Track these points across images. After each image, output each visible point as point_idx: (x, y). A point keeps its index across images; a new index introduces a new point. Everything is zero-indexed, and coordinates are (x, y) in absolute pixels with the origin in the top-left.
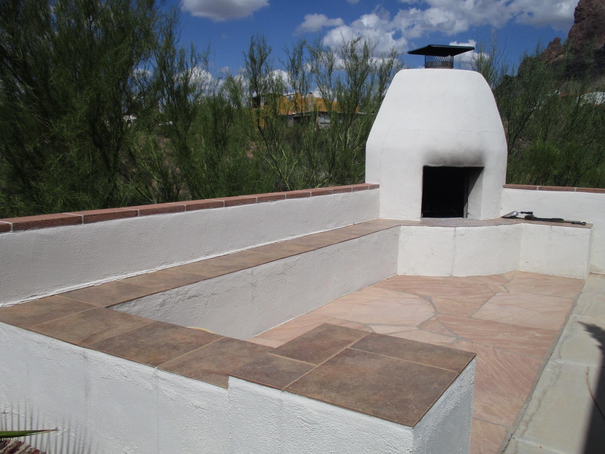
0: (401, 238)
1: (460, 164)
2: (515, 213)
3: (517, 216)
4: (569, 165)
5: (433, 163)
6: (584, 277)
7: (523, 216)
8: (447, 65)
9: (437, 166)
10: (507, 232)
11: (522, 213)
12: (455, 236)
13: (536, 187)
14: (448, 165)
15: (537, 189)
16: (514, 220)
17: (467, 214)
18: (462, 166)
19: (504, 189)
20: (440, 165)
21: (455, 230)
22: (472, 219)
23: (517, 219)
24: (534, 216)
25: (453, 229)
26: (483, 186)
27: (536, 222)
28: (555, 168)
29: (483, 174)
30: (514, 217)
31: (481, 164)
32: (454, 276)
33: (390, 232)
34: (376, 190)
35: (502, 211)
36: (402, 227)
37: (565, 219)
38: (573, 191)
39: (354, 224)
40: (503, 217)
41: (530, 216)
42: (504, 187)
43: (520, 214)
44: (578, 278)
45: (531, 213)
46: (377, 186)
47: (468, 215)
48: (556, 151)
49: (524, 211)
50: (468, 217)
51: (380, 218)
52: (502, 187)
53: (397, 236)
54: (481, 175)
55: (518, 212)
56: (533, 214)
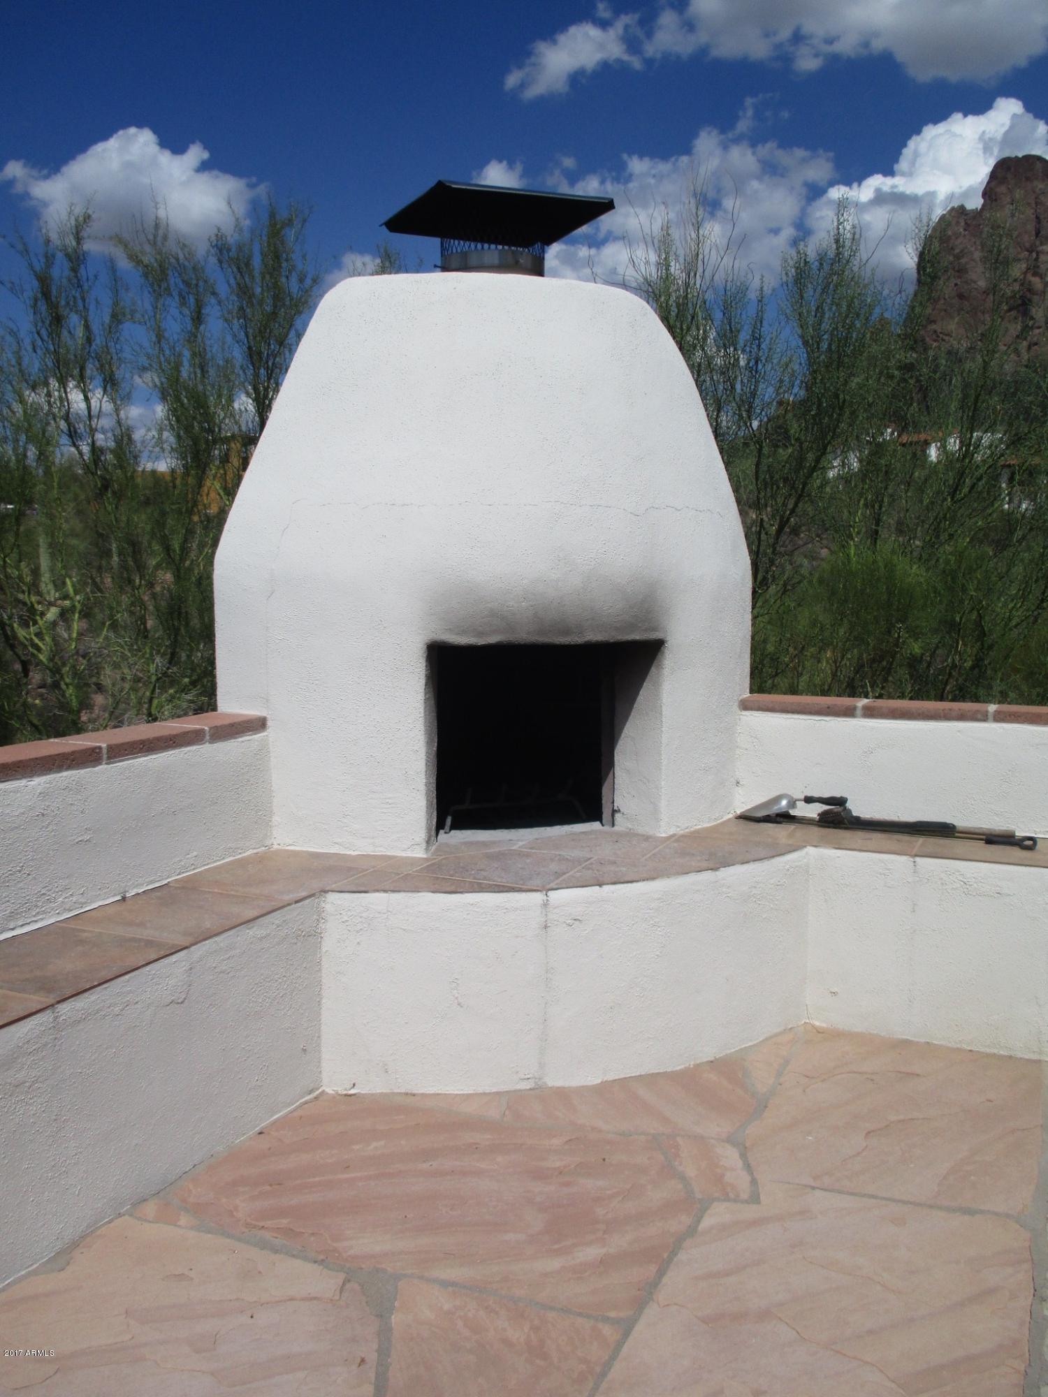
0: (328, 944)
1: (567, 632)
2: (784, 802)
3: (792, 812)
4: (958, 619)
5: (464, 632)
6: (1041, 1053)
7: (813, 811)
8: (517, 262)
9: (481, 641)
10: (754, 891)
11: (809, 800)
12: (546, 927)
13: (855, 708)
14: (523, 635)
15: (859, 712)
16: (781, 832)
17: (614, 812)
18: (579, 640)
19: (745, 713)
20: (493, 639)
21: (545, 905)
22: (630, 835)
23: (791, 827)
24: (850, 811)
25: (538, 897)
26: (664, 708)
27: (859, 836)
28: (915, 634)
29: (660, 667)
30: (784, 818)
31: (654, 629)
32: (550, 1084)
33: (263, 932)
34: (251, 741)
35: (739, 790)
36: (332, 897)
37: (960, 822)
38: (984, 718)
39: (124, 899)
40: (745, 817)
41: (838, 814)
42: (745, 706)
43: (801, 804)
44: (1019, 1055)
45: (841, 802)
46: (259, 724)
47: (617, 816)
48: (913, 574)
49: (816, 794)
50: (616, 822)
51: (276, 847)
52: (735, 707)
53: (312, 937)
54: (653, 669)
55: (796, 797)
56: (849, 805)
